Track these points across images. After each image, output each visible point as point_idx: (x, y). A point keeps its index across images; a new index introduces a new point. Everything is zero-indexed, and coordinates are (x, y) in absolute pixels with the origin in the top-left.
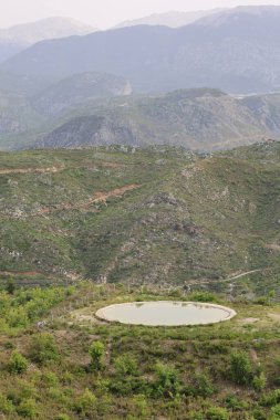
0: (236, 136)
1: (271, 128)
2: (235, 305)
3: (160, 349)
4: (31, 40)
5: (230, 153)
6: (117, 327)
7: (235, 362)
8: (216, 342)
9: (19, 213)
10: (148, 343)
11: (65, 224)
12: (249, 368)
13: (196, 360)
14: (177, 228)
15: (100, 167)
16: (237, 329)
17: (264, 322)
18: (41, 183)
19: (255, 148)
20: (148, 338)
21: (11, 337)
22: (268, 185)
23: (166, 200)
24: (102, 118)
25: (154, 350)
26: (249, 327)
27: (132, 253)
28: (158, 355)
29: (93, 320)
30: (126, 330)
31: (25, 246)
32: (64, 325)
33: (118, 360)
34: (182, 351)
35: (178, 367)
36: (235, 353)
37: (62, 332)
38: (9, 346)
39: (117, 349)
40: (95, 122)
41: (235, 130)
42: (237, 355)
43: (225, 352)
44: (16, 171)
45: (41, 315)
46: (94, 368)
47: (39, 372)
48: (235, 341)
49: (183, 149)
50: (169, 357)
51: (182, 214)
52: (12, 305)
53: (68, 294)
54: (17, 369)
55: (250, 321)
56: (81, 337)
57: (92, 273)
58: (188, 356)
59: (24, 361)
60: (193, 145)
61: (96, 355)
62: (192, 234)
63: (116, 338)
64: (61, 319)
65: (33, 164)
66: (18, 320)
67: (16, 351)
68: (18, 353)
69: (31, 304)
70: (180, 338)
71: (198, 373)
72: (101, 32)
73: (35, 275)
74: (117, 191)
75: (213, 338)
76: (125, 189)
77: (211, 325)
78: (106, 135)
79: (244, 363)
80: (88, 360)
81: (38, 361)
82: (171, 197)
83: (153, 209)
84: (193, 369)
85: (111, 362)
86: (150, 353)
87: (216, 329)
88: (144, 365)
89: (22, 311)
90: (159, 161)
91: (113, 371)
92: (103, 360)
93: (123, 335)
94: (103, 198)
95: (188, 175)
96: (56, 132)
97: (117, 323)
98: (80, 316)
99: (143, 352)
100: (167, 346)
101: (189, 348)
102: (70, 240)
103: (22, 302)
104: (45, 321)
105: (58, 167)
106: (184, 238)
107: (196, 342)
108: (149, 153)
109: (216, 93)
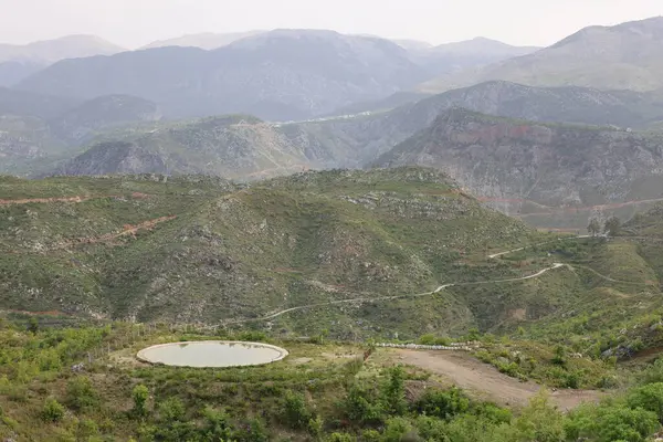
0: (273, 165)
1: (310, 157)
2: (286, 343)
3: (209, 392)
4: (51, 59)
5: (268, 183)
6: (161, 370)
7: (289, 405)
8: (269, 384)
9: (38, 246)
10: (196, 386)
11: (90, 259)
12: (304, 410)
13: (248, 404)
14: (212, 263)
15: (129, 197)
16: (290, 370)
17: (317, 362)
18: (63, 215)
19: (295, 178)
20: (195, 380)
21: (45, 382)
22: (309, 217)
23: (200, 234)
24: (129, 145)
25: (202, 393)
26: (303, 367)
27: (163, 290)
28: (207, 399)
29: (135, 362)
30: (171, 373)
31: (45, 283)
32: (103, 368)
33: (164, 405)
34: (233, 394)
35: (228, 411)
36: (290, 395)
37: (101, 376)
38: (42, 392)
39: (163, 393)
40: (122, 149)
41: (271, 159)
42: (292, 398)
43: (278, 394)
44: (34, 201)
45: (75, 357)
46: (137, 414)
47: (77, 420)
48: (289, 383)
49: (218, 179)
50: (219, 400)
51: (217, 248)
52: (41, 346)
53: (105, 334)
54: (52, 417)
55: (303, 360)
56: (122, 381)
57: (120, 311)
58: (239, 399)
59: (60, 407)
60: (228, 175)
61: (139, 400)
62: (228, 270)
63: (160, 382)
64: (99, 362)
65: (55, 193)
66: (49, 362)
67: (51, 397)
68: (53, 400)
69: (62, 345)
70: (230, 381)
71: (250, 417)
72: (129, 52)
73: (56, 315)
74: (147, 223)
75: (266, 380)
76: (156, 221)
77: (262, 366)
78: (134, 163)
79: (299, 405)
80: (130, 405)
81: (75, 408)
82: (206, 229)
83: (186, 243)
84: (244, 413)
85: (156, 407)
86: (197, 396)
87: (268, 371)
88: (192, 410)
89: (53, 354)
90: (192, 192)
91: (158, 416)
92: (147, 406)
93: (168, 378)
94: (133, 230)
95: (224, 206)
96: (79, 158)
97: (161, 365)
98: (120, 358)
99: (190, 396)
100: (216, 389)
101: (240, 391)
102: (95, 276)
103: (52, 343)
104: (82, 364)
105: (83, 197)
106: (219, 274)
107: (248, 384)
108: (182, 182)
109: (253, 120)
